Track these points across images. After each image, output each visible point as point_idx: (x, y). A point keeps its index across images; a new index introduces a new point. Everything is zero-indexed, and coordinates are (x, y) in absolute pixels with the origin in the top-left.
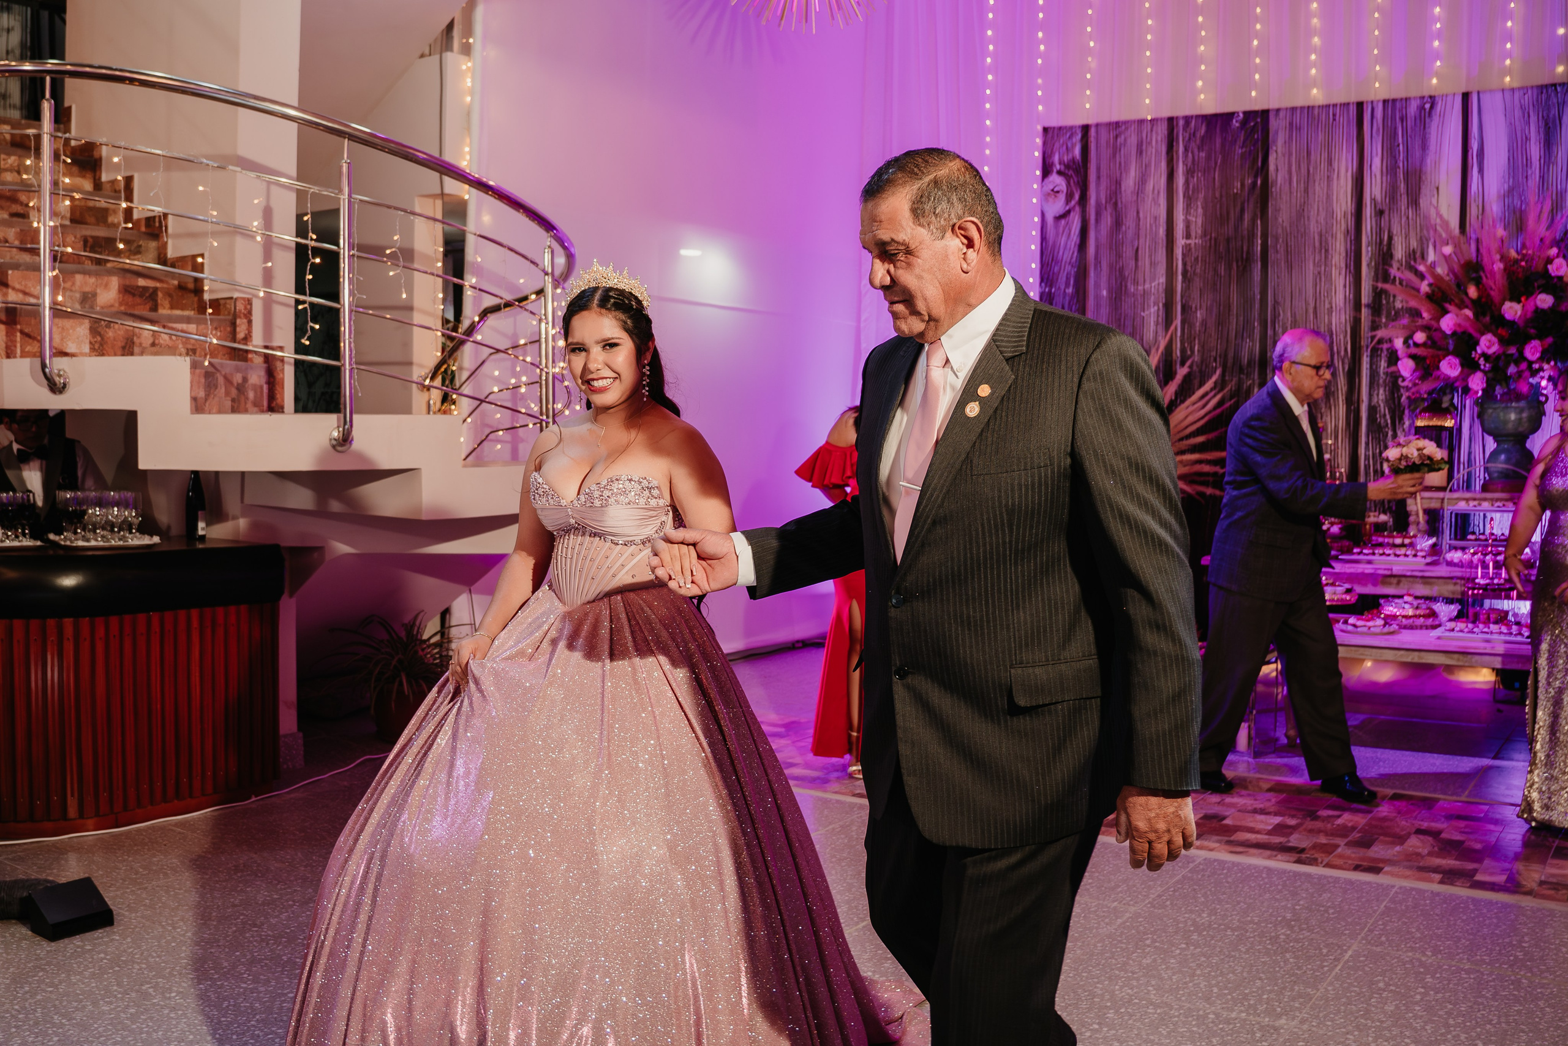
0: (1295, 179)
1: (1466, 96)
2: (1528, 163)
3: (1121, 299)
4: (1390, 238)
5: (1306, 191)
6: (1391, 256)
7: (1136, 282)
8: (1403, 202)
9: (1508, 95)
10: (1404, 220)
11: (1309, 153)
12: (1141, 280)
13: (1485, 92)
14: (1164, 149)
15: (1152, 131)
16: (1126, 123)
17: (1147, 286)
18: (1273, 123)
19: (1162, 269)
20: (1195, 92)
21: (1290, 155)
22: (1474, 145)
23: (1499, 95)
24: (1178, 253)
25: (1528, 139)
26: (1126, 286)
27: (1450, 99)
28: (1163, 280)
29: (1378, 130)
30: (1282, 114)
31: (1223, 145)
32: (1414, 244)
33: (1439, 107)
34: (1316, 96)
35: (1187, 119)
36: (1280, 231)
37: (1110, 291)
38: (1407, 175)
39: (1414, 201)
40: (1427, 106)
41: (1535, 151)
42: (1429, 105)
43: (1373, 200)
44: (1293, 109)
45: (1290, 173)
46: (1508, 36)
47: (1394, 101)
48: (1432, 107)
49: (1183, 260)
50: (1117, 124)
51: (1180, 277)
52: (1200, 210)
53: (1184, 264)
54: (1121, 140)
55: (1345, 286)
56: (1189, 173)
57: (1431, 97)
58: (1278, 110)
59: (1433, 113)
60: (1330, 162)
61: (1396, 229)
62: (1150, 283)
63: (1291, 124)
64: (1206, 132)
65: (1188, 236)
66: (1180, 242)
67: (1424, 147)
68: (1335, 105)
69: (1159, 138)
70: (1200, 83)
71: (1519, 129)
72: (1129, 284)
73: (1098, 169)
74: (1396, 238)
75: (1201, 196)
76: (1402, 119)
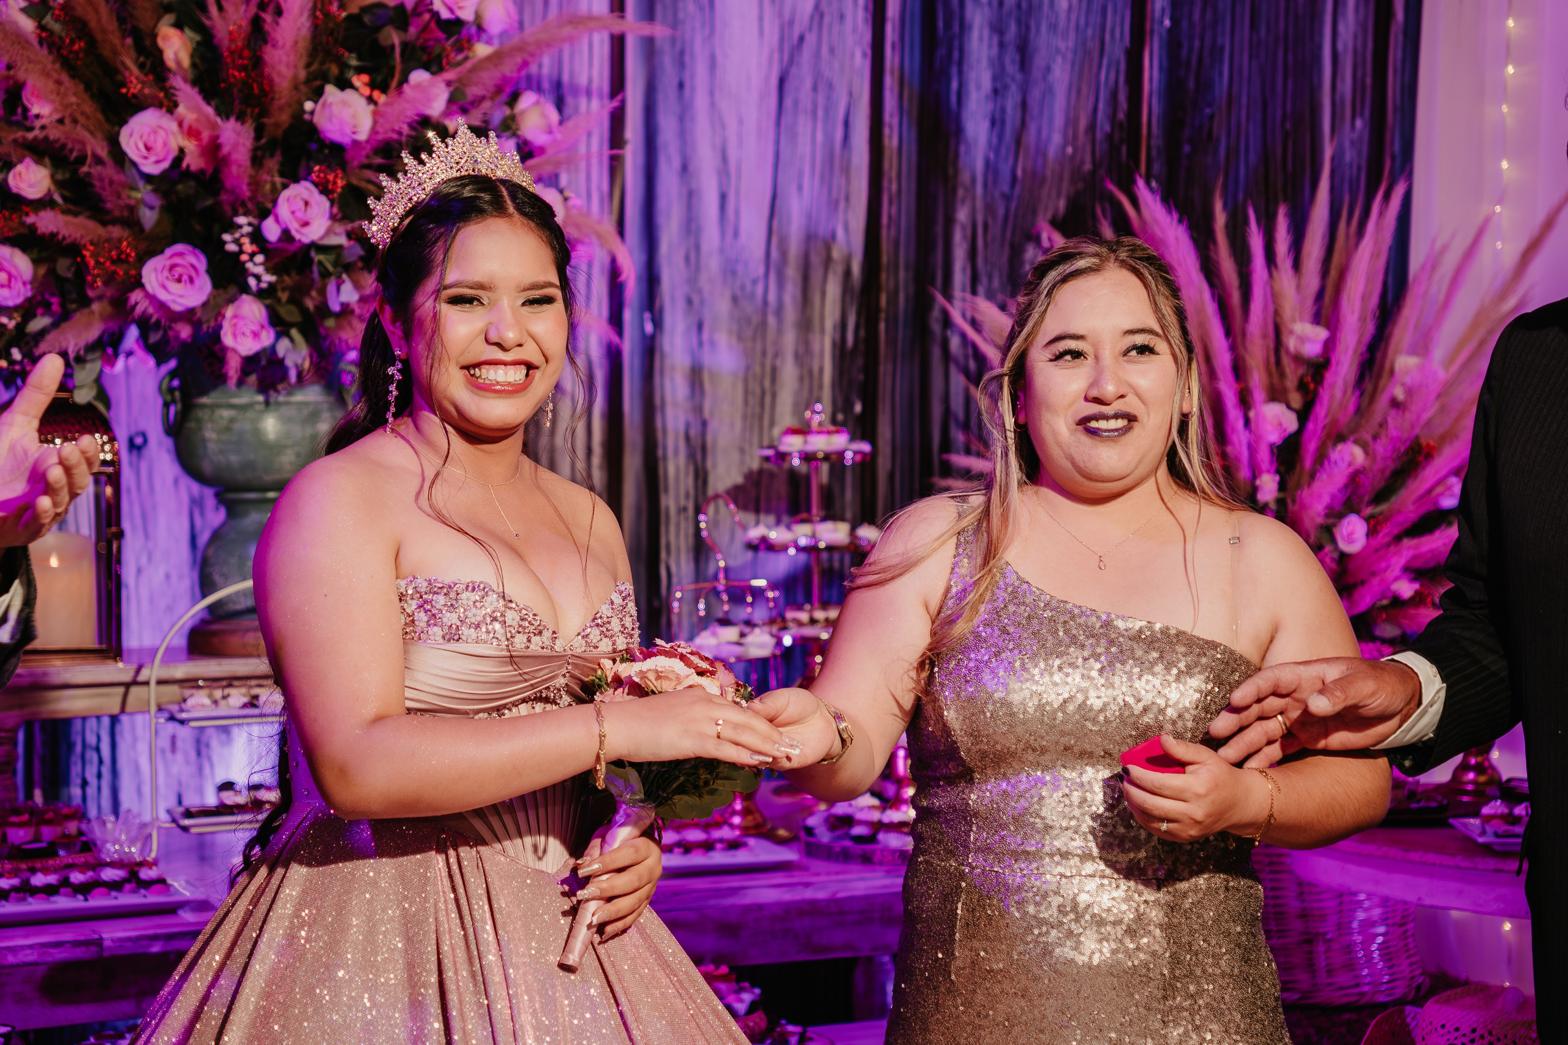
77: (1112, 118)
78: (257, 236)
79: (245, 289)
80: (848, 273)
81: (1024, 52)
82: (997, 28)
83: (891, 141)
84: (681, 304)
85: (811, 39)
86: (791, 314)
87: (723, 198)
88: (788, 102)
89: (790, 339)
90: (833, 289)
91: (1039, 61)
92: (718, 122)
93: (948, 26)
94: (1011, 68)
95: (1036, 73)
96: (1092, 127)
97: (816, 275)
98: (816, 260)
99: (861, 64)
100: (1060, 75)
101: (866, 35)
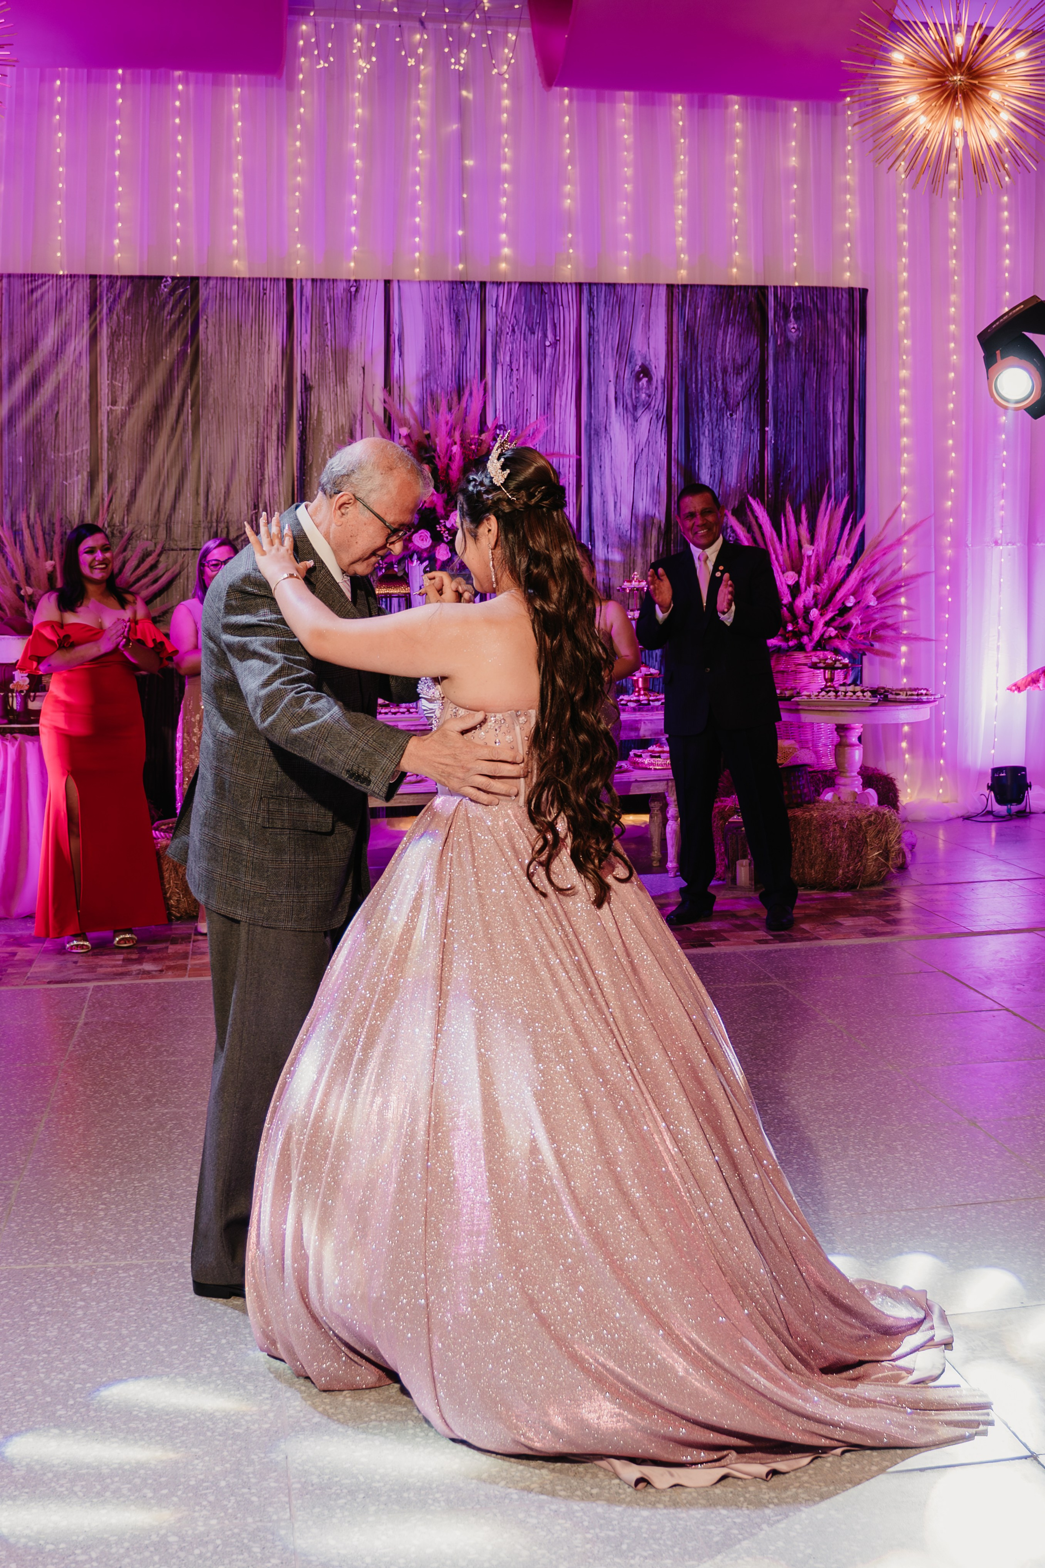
0: (226, 350)
1: (387, 283)
2: (442, 351)
3: (40, 467)
4: (320, 413)
5: (237, 361)
6: (322, 431)
7: (57, 449)
8: (331, 379)
9: (423, 286)
10: (332, 396)
11: (240, 326)
12: (62, 447)
13: (404, 281)
14: (86, 309)
15: (72, 287)
16: (43, 276)
17: (68, 454)
18: (203, 293)
19: (85, 435)
20: (112, 250)
21: (221, 325)
22: (396, 330)
23: (417, 286)
24: (103, 417)
25: (441, 329)
26: (45, 453)
27: (373, 284)
28: (86, 447)
29: (307, 307)
30: (212, 283)
31: (150, 310)
32: (343, 420)
33: (363, 292)
34: (239, 267)
35: (112, 279)
36: (211, 400)
37: (26, 456)
38: (334, 353)
39: (342, 379)
40: (353, 289)
41: (447, 340)
42: (354, 288)
43: (304, 376)
44: (224, 279)
45: (220, 343)
46: (416, 231)
47: (322, 280)
48: (357, 291)
49: (108, 427)
50: (33, 277)
51: (105, 445)
52: (126, 376)
53: (110, 432)
54: (37, 294)
55: (277, 459)
56: (114, 336)
57: (356, 281)
58: (208, 279)
59: (359, 295)
60: (261, 336)
61: (325, 404)
62: (73, 450)
63: (221, 294)
64: (133, 294)
65: (114, 403)
66: (105, 408)
67: (350, 327)
68: (265, 279)
69: (81, 297)
70: (117, 241)
71: (433, 319)
72: (49, 449)
73: (11, 324)
74: (325, 413)
75: (128, 362)
76: (329, 300)
77: (754, 474)
78: (445, 526)
79: (443, 541)
80: (660, 527)
81: (722, 452)
82: (712, 444)
83: (675, 482)
84: (601, 538)
85: (646, 450)
86: (640, 541)
87: (615, 503)
88: (638, 471)
89: (639, 549)
90: (654, 533)
91: (727, 455)
92: (614, 478)
93: (694, 444)
94: (717, 458)
95: (726, 459)
96: (747, 477)
97: (649, 529)
98: (648, 523)
99: (664, 458)
100: (735, 460)
101: (665, 448)
